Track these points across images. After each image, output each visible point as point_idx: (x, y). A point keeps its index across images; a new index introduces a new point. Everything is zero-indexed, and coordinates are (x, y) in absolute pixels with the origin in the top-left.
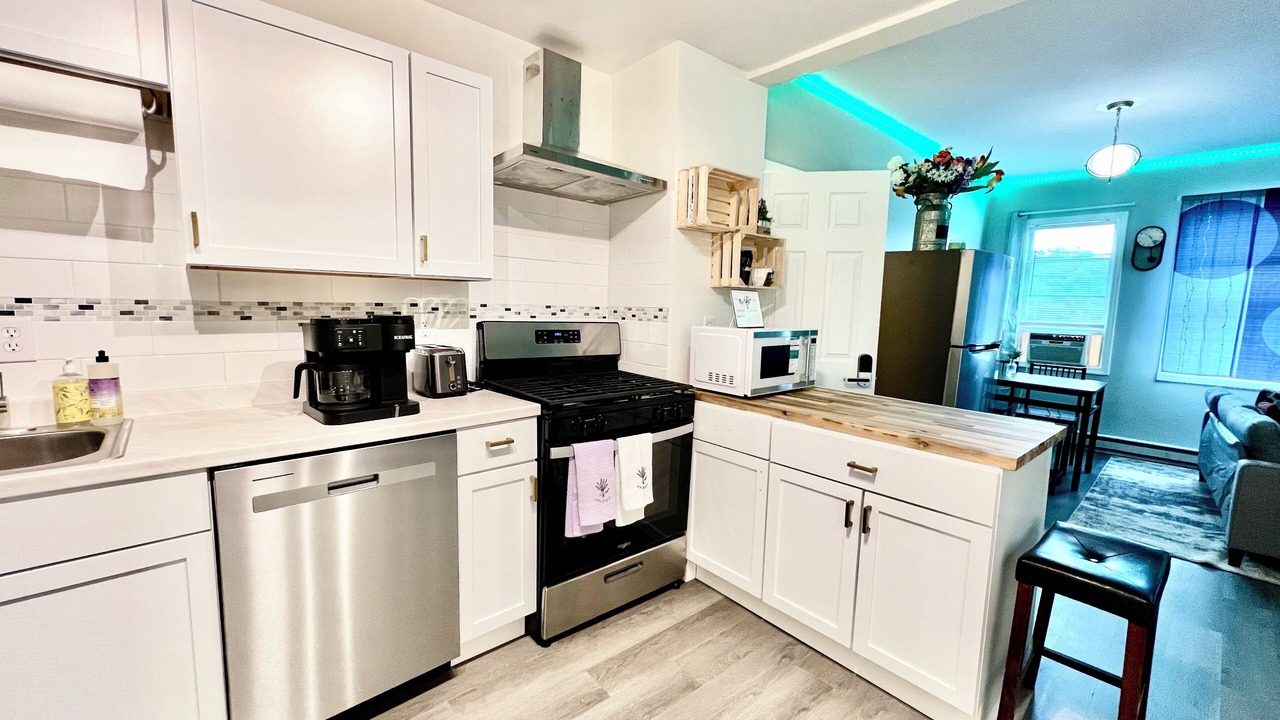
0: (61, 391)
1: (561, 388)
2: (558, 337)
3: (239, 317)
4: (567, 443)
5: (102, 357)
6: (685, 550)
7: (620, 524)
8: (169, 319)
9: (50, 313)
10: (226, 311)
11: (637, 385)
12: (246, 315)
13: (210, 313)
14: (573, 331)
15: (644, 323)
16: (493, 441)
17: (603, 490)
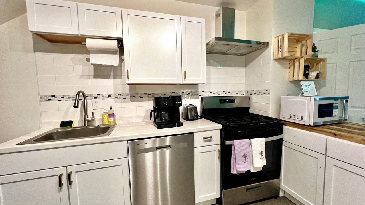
0: (103, 116)
1: (229, 119)
2: (227, 101)
3: (140, 97)
4: (232, 139)
5: (111, 108)
6: (280, 184)
7: (252, 171)
8: (125, 98)
9: (103, 98)
10: (137, 96)
11: (258, 119)
12: (141, 97)
13: (134, 97)
14: (233, 99)
15: (260, 95)
16: (205, 137)
17: (245, 158)
